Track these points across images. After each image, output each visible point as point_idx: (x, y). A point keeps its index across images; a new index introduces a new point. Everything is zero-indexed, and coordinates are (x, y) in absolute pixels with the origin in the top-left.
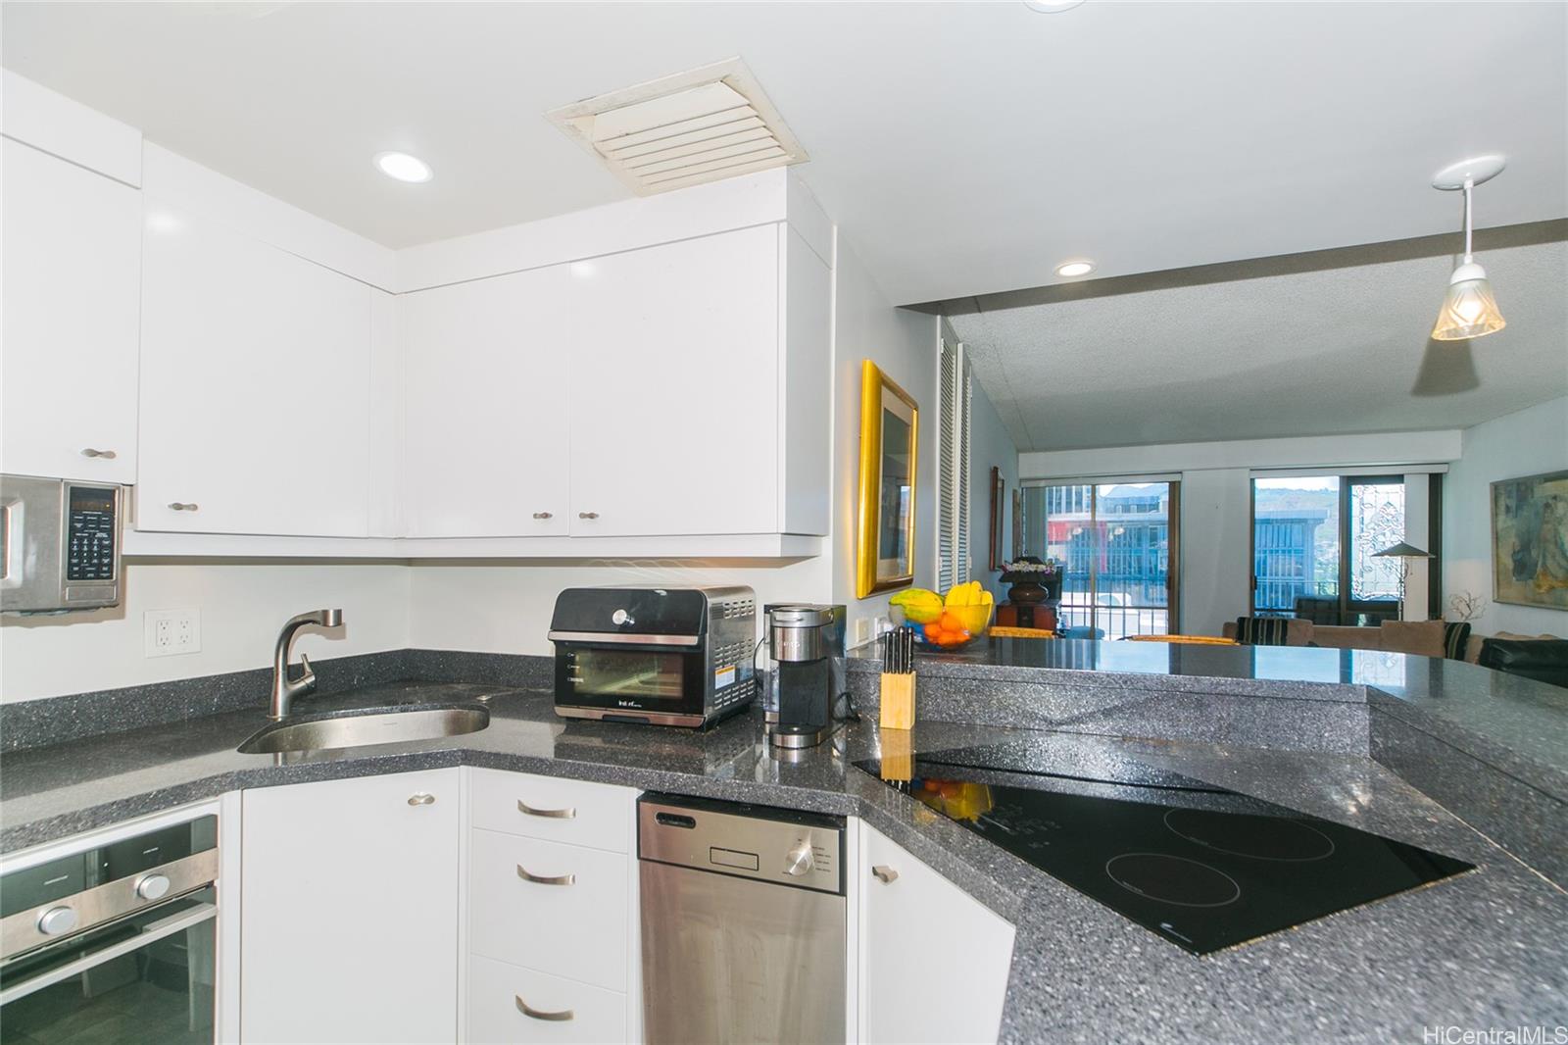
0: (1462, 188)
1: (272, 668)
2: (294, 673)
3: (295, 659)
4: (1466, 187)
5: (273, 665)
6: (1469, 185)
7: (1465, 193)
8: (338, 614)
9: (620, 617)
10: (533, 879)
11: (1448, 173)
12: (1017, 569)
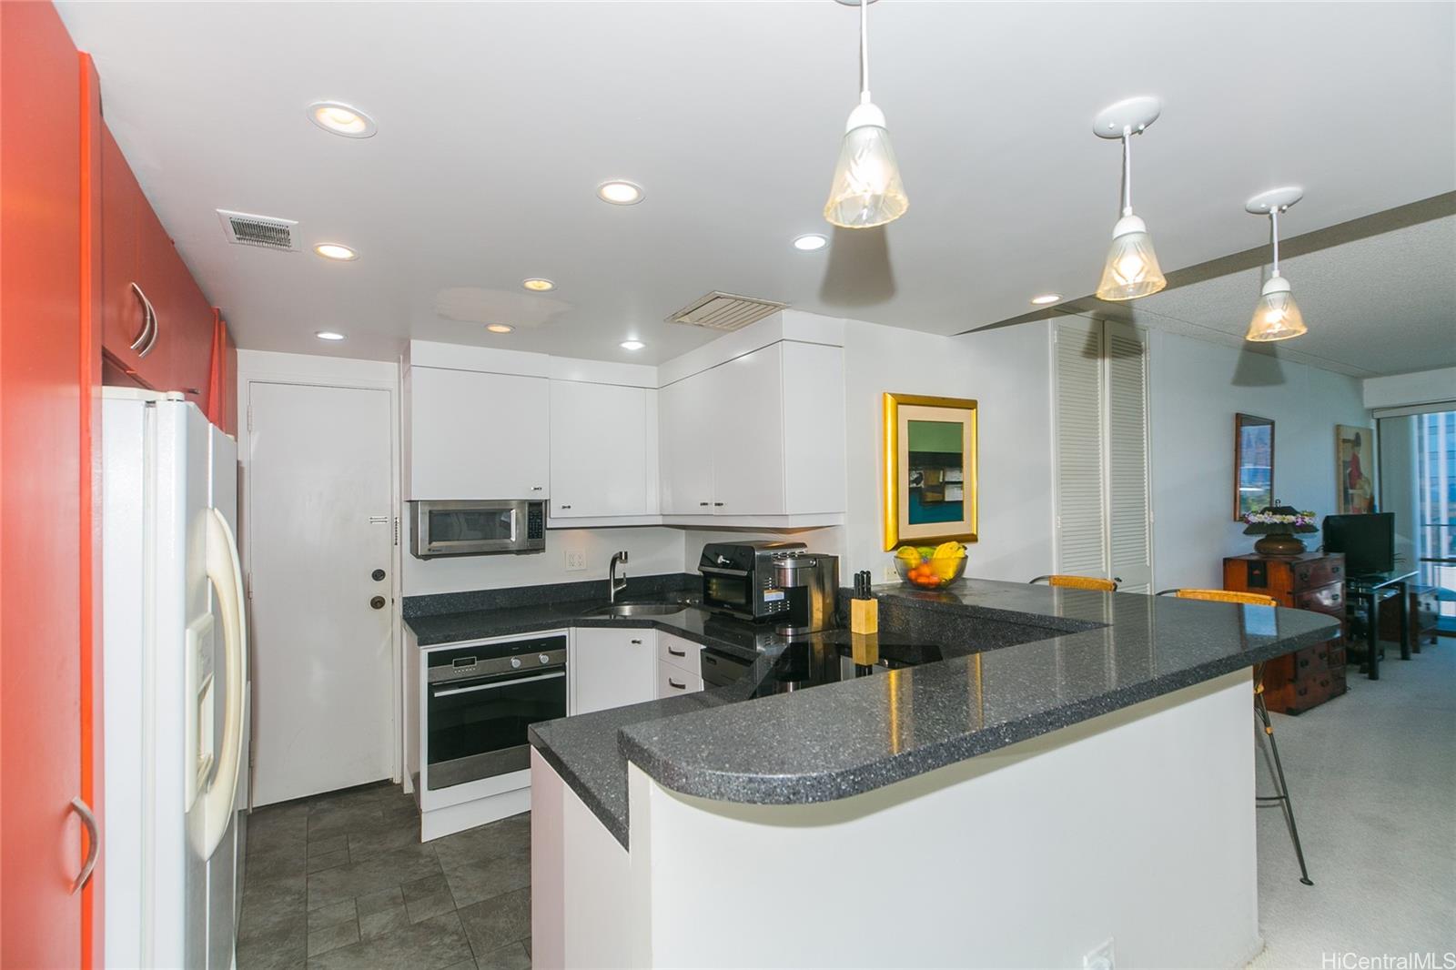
0: (1267, 212)
1: (607, 581)
2: (617, 582)
3: (619, 576)
4: (1271, 212)
5: (608, 578)
6: (1274, 210)
7: (1271, 217)
8: (626, 553)
9: (721, 559)
10: (673, 685)
11: (1259, 200)
12: (1261, 520)
